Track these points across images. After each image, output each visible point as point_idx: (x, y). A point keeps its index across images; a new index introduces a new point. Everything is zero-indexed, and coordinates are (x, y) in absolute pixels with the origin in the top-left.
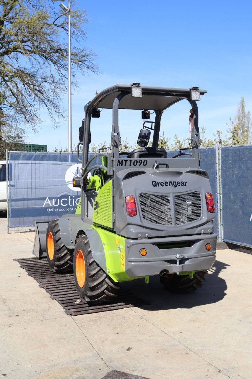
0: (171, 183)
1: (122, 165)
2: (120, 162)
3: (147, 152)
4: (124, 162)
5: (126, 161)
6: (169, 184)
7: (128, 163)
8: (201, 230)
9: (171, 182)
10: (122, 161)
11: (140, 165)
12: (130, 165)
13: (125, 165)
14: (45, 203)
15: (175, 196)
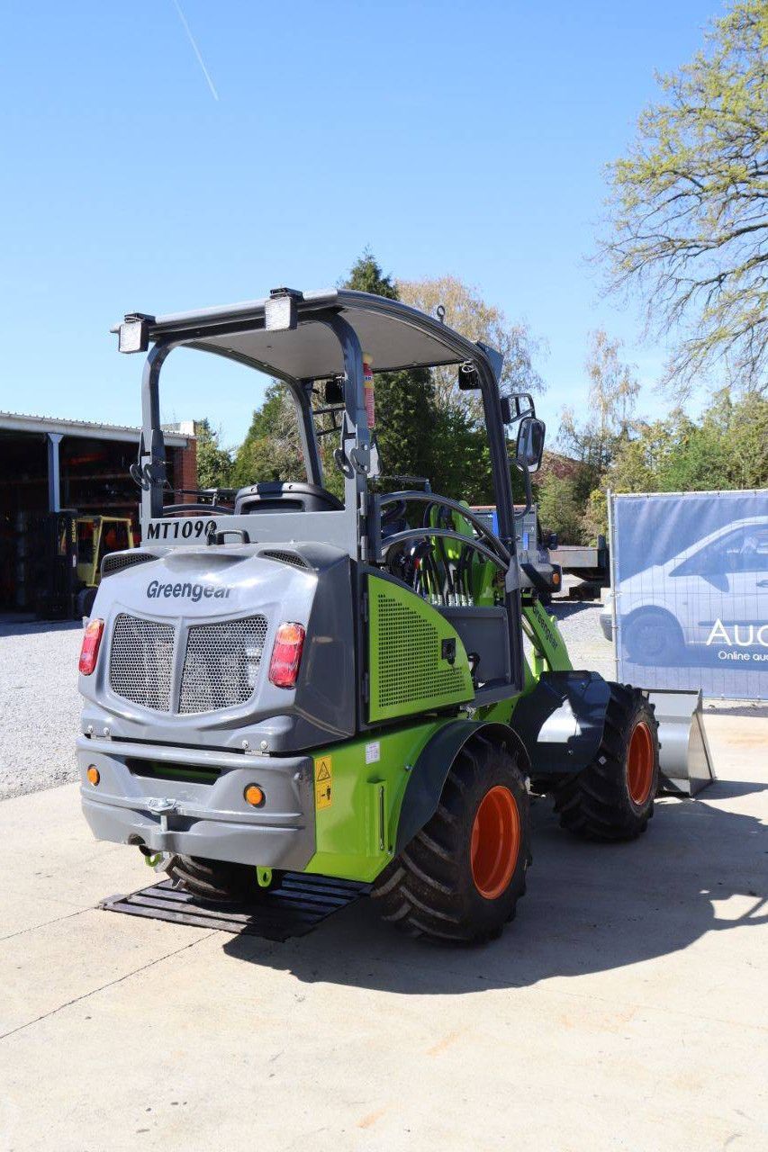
0: (187, 589)
1: (157, 537)
2: (154, 528)
3: (257, 497)
4: (162, 528)
5: (166, 525)
6: (181, 592)
7: (171, 529)
8: (240, 738)
9: (189, 586)
10: (158, 526)
11: (197, 536)
12: (176, 536)
13: (165, 537)
14: (713, 634)
15: (191, 628)
